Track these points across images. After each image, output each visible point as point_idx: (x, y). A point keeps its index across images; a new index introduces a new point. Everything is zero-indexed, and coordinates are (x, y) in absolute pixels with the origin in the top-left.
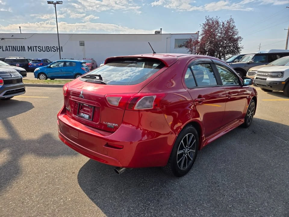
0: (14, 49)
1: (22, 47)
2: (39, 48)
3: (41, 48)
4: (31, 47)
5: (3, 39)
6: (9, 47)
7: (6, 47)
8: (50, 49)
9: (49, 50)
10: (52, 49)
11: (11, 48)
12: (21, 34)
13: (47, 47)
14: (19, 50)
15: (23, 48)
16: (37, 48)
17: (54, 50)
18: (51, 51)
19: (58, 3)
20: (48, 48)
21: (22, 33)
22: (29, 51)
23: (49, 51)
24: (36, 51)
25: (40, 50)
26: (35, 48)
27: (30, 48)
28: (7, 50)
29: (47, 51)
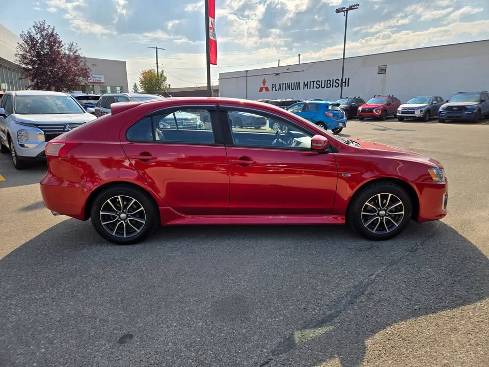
0: (288, 86)
1: (297, 83)
2: (318, 83)
3: (320, 84)
4: (308, 82)
5: (278, 74)
6: (283, 84)
7: (280, 84)
8: (331, 83)
9: (330, 85)
10: (335, 84)
11: (284, 85)
12: (299, 64)
13: (327, 81)
14: (293, 88)
15: (298, 85)
16: (315, 83)
17: (337, 85)
18: (333, 87)
19: (351, 8)
20: (329, 82)
21: (301, 63)
22: (304, 89)
23: (330, 87)
24: (313, 88)
25: (318, 86)
26: (312, 83)
27: (306, 85)
28: (280, 89)
29: (327, 87)
